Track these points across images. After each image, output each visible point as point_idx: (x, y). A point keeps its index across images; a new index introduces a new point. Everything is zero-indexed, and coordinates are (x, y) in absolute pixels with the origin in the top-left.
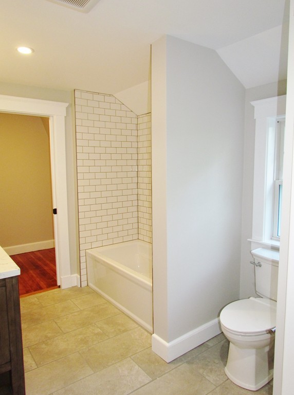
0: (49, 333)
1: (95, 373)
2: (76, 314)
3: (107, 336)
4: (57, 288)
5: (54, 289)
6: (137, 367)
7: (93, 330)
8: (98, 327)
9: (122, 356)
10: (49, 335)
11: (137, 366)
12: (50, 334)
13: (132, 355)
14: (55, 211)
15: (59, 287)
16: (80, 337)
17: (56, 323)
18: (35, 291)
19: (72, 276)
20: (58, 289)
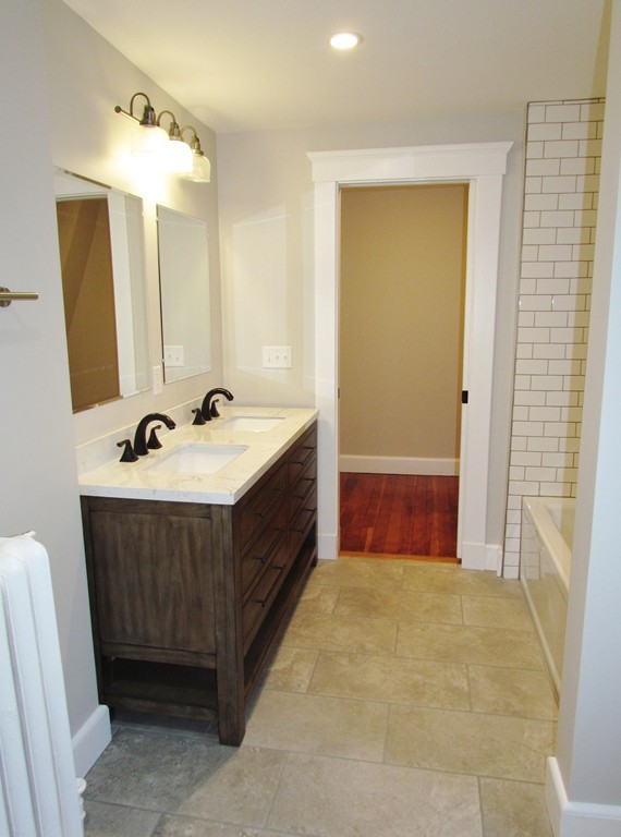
0: (372, 642)
1: (384, 763)
2: (447, 628)
3: (471, 704)
4: (454, 562)
5: (448, 562)
6: (475, 808)
7: (453, 677)
8: (468, 677)
9: (465, 764)
10: (369, 646)
11: (478, 807)
12: (372, 646)
13: (487, 777)
14: (465, 397)
15: (460, 561)
16: (417, 677)
17: (398, 630)
18: (412, 554)
19: (488, 546)
20: (456, 565)
